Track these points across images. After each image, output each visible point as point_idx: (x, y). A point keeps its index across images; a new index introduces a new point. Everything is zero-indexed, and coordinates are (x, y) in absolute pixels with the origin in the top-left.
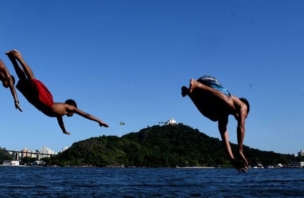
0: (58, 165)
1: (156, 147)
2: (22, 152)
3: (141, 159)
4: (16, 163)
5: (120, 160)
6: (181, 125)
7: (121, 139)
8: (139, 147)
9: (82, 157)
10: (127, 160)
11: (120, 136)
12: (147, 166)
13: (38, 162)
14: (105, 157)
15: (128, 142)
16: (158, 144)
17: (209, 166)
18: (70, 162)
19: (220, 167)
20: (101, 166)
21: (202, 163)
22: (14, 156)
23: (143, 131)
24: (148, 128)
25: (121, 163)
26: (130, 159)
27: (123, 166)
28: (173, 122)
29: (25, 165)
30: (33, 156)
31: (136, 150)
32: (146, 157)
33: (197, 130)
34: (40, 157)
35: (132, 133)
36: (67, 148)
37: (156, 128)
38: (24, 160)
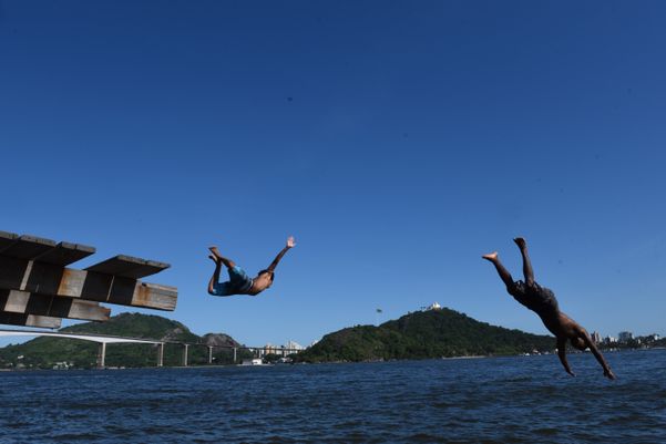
0: (307, 361)
1: (418, 336)
2: (265, 349)
3: (403, 350)
4: (259, 362)
5: (378, 353)
6: (446, 309)
7: (378, 328)
8: (400, 336)
9: (335, 351)
10: (386, 353)
11: (378, 325)
12: (409, 358)
13: (284, 360)
14: (360, 350)
15: (387, 332)
16: (421, 333)
17: (478, 355)
18: (320, 358)
19: (491, 355)
20: (357, 361)
21: (471, 352)
22: (255, 354)
23: (403, 318)
24: (409, 315)
25: (379, 357)
26: (390, 351)
27: (382, 360)
28: (438, 306)
29: (269, 364)
30: (278, 353)
31: (396, 341)
32: (407, 349)
33: (464, 315)
34: (286, 353)
35: (390, 322)
36: (316, 342)
37: (418, 314)
38: (268, 358)
